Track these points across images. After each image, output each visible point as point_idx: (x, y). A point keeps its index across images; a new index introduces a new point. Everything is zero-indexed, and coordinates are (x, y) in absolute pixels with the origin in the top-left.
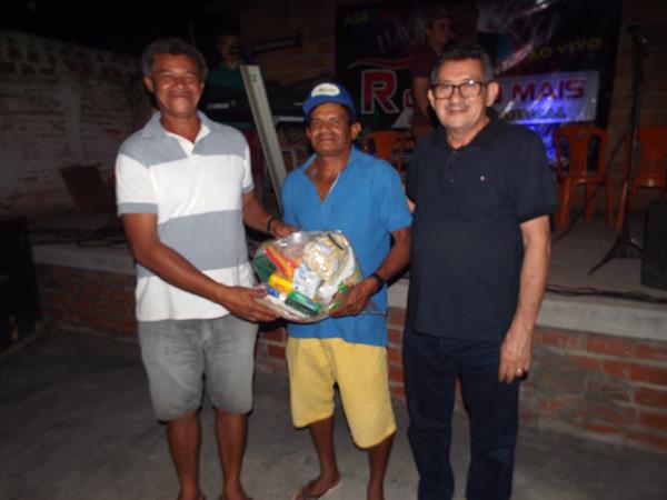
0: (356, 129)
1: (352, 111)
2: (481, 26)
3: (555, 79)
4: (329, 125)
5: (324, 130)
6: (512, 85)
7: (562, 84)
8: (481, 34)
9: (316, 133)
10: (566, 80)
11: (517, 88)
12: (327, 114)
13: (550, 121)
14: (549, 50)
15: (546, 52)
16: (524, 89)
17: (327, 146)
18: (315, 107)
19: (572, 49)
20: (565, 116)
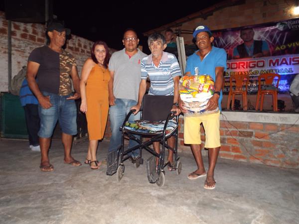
0: (212, 39)
1: (210, 33)
2: (255, 38)
3: (288, 57)
4: (202, 39)
5: (201, 41)
6: (269, 59)
7: (290, 59)
8: (256, 41)
9: (198, 43)
10: (292, 57)
11: (271, 61)
12: (201, 36)
13: (286, 74)
14: (285, 47)
15: (283, 47)
16: (274, 61)
17: (202, 45)
18: (197, 34)
19: (294, 45)
20: (293, 72)
